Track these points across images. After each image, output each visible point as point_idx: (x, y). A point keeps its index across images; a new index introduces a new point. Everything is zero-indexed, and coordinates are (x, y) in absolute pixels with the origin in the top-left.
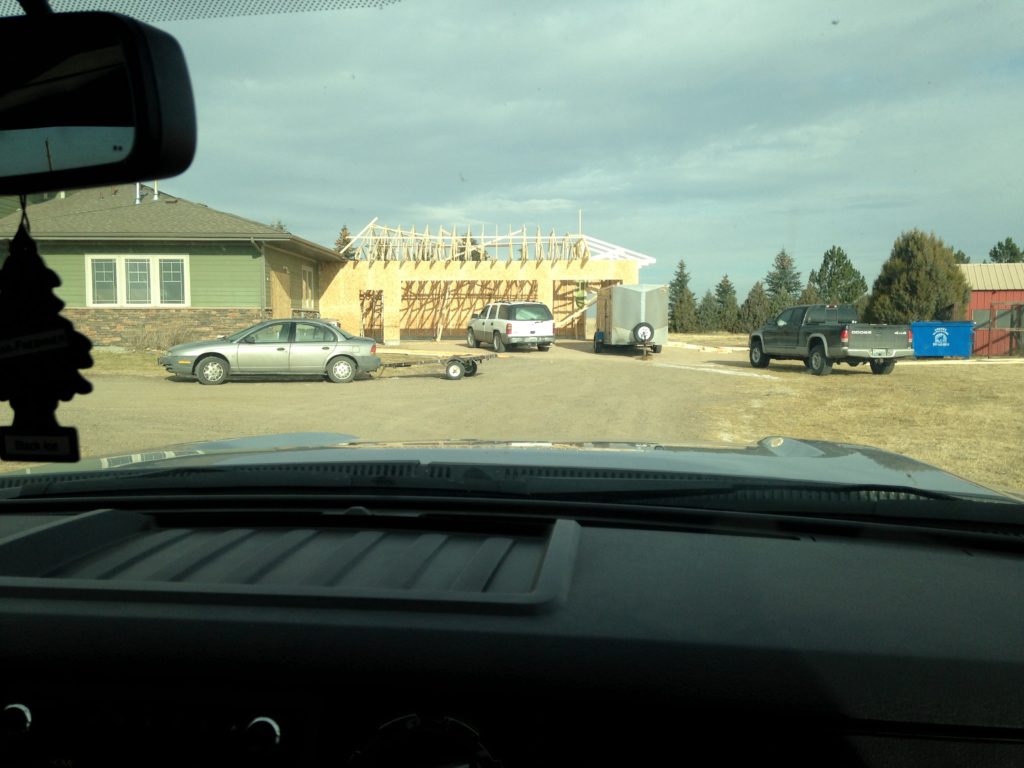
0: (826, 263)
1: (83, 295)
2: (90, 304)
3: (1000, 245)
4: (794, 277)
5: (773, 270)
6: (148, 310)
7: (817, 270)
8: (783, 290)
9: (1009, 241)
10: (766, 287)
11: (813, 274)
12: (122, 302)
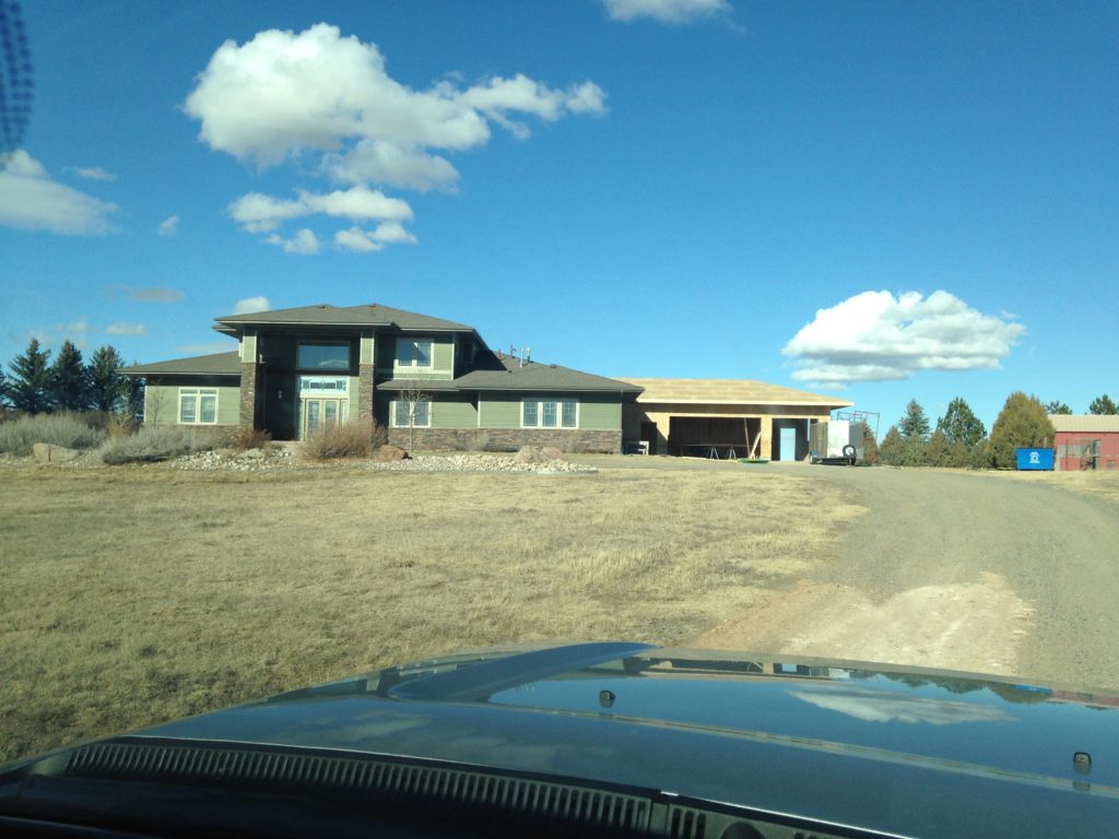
0: (950, 411)
1: (518, 421)
2: (522, 426)
3: (1098, 401)
4: (923, 422)
5: (906, 416)
6: (555, 430)
7: (943, 416)
8: (914, 433)
9: (1105, 398)
10: (900, 430)
11: (940, 420)
12: (540, 425)
